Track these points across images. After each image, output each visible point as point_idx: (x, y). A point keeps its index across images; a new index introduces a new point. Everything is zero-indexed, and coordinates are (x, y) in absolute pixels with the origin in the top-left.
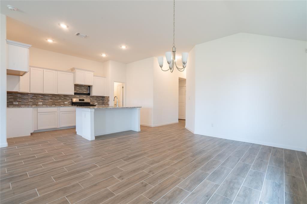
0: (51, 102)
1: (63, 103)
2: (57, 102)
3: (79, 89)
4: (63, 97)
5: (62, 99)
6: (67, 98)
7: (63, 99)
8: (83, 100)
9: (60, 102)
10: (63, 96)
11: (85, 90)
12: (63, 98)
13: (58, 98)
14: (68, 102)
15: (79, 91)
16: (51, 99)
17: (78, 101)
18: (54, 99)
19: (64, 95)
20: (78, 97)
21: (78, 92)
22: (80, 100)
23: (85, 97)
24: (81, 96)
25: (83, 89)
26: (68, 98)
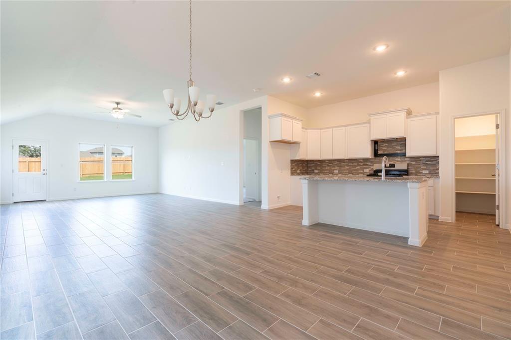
0: (347, 169)
1: (362, 171)
2: (355, 170)
3: (388, 147)
4: (362, 163)
5: (360, 165)
6: (367, 163)
7: (362, 166)
8: (394, 166)
9: (358, 170)
10: (362, 161)
11: (399, 148)
12: (362, 164)
13: (355, 164)
14: (370, 169)
15: (388, 151)
16: (348, 165)
18: (350, 165)
19: (363, 159)
21: (386, 153)
23: (399, 160)
24: (391, 158)
25: (394, 145)
26: (369, 164)
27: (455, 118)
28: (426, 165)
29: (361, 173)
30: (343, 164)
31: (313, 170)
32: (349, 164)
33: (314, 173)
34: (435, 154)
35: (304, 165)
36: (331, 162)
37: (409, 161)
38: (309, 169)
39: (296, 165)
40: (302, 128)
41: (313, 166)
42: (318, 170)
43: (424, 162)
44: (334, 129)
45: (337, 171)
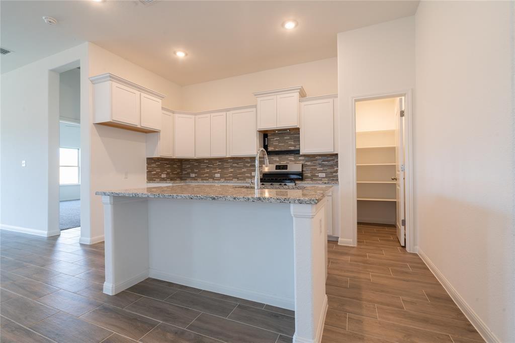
0: (231, 172)
1: (249, 175)
2: (240, 174)
3: (279, 142)
4: (248, 163)
5: (247, 167)
7: (249, 167)
8: (285, 167)
9: (244, 173)
10: (249, 160)
11: (293, 143)
12: (249, 165)
13: (241, 165)
15: (280, 146)
17: (274, 170)
18: (236, 167)
20: (278, 159)
21: (277, 150)
22: (278, 167)
23: (293, 159)
24: (284, 157)
25: (287, 139)
27: (356, 101)
28: (323, 166)
29: (248, 177)
30: (226, 165)
31: (189, 174)
32: (234, 165)
33: (190, 177)
34: (332, 151)
35: (175, 166)
36: (211, 161)
37: (303, 160)
38: (184, 172)
39: (158, 166)
40: (163, 108)
41: (189, 168)
42: (196, 173)
43: (320, 162)
44: (213, 115)
45: (218, 175)
